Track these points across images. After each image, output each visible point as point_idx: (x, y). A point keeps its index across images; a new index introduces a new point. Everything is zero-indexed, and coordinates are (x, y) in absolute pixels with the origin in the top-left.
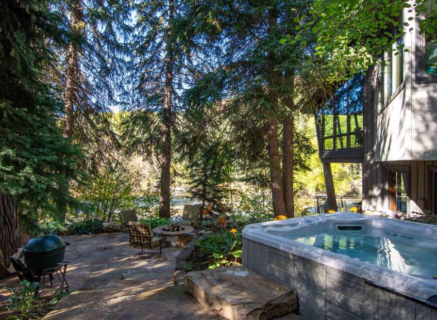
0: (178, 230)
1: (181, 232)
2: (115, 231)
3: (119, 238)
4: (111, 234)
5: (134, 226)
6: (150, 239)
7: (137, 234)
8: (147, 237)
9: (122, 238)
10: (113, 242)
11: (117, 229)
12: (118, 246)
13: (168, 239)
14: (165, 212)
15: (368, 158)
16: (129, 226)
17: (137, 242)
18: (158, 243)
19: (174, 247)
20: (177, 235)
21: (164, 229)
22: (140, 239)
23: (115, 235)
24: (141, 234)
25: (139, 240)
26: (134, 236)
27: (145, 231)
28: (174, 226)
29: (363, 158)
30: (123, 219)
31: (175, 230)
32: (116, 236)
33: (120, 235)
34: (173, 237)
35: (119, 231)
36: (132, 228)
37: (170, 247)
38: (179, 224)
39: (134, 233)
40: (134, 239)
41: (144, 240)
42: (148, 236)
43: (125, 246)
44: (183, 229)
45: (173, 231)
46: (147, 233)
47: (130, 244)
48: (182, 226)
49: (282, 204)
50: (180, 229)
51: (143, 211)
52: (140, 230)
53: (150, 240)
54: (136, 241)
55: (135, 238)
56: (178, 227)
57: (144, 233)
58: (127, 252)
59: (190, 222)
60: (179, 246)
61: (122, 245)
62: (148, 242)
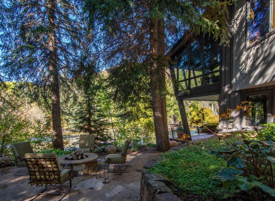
0: (82, 158)
1: (86, 160)
2: (9, 165)
3: (13, 173)
4: (4, 168)
5: (33, 160)
6: (58, 173)
7: (39, 168)
8: (54, 171)
9: (18, 172)
10: (6, 178)
11: (11, 163)
12: (13, 183)
13: (75, 168)
14: (58, 143)
15: (226, 89)
16: (26, 160)
17: (41, 178)
18: (68, 176)
19: (82, 176)
20: (83, 163)
21: (66, 159)
22: (45, 175)
23: (8, 169)
24: (45, 168)
25: (42, 177)
26: (35, 172)
27: (51, 164)
28: (78, 154)
29: (220, 90)
30: (16, 152)
31: (79, 157)
32: (10, 170)
33: (15, 169)
34: (80, 165)
35: (14, 165)
36: (31, 162)
37: (77, 176)
38: (83, 152)
39: (35, 168)
40: (36, 176)
41: (50, 176)
42: (55, 169)
43: (22, 181)
44: (87, 156)
45: (78, 159)
46: (54, 166)
47: (31, 182)
48: (85, 154)
49: (163, 129)
50: (84, 157)
51: (35, 145)
52: (43, 163)
53: (58, 175)
54: (38, 177)
55: (37, 174)
56: (82, 155)
57: (50, 166)
58: (26, 190)
59: (89, 150)
60: (87, 174)
61: (18, 181)
62: (56, 177)
